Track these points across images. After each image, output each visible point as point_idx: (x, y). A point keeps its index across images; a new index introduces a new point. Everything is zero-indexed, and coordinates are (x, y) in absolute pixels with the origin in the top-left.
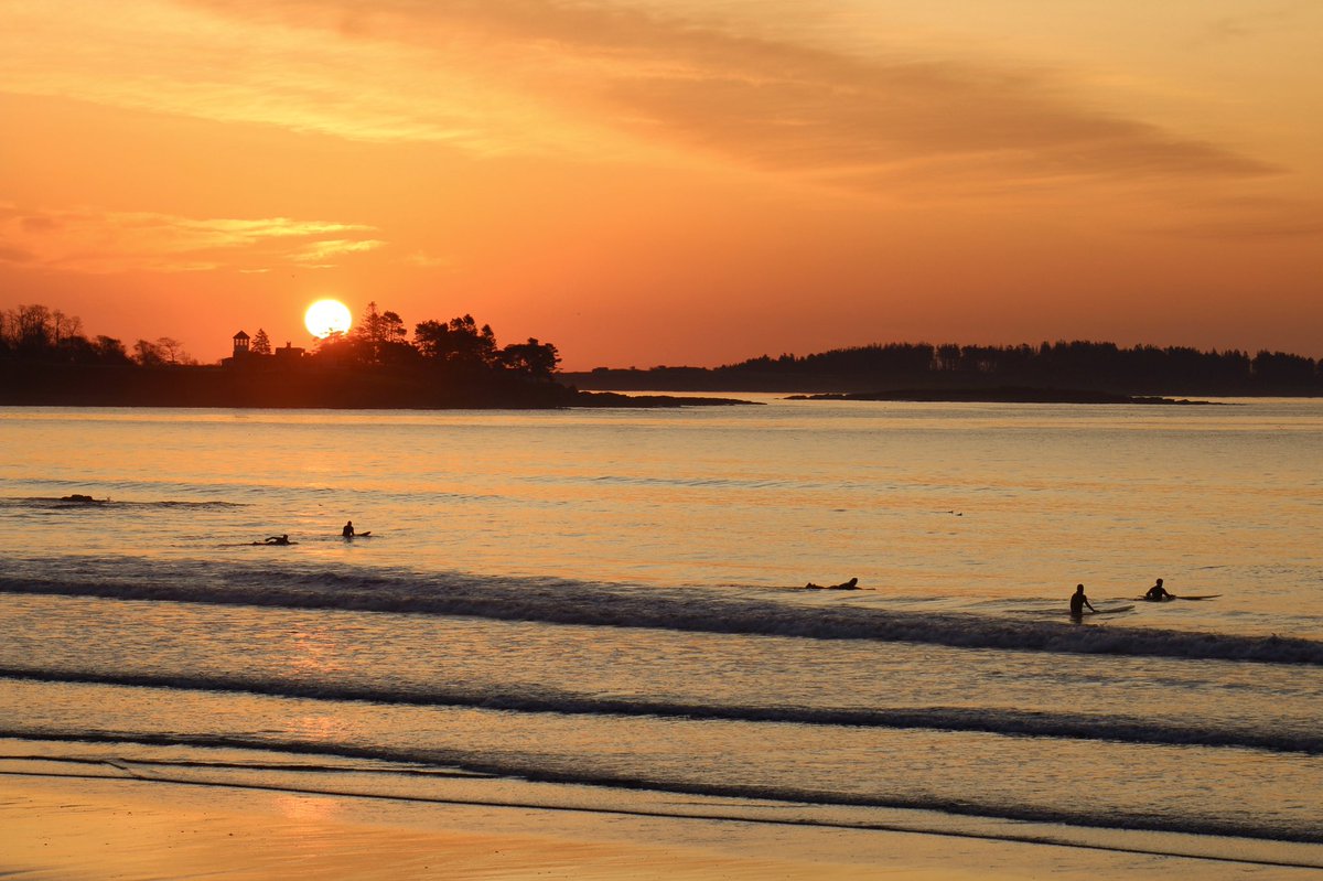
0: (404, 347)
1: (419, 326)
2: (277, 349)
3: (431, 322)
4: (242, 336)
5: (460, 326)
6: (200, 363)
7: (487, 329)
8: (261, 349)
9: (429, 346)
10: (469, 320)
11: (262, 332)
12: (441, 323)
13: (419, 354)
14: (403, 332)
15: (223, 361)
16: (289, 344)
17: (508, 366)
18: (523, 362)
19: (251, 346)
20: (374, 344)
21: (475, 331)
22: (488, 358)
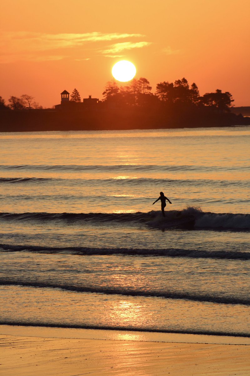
0: (151, 97)
1: (158, 85)
2: (84, 100)
3: (164, 83)
4: (65, 92)
5: (179, 84)
6: (44, 108)
7: (194, 85)
8: (76, 99)
9: (164, 95)
10: (185, 81)
11: (76, 90)
12: (170, 83)
13: (159, 100)
14: (150, 88)
15: (56, 106)
16: (90, 97)
17: (205, 105)
18: (214, 103)
19: (70, 98)
20: (134, 95)
21: (188, 86)
22: (195, 101)
